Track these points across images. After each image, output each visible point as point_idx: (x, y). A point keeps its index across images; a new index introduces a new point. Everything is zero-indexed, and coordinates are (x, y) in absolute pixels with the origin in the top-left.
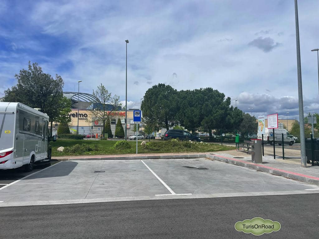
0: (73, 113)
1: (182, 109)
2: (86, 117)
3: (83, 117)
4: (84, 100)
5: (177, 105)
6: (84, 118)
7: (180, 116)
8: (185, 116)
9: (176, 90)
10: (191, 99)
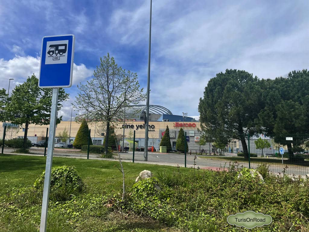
0: (141, 124)
1: (270, 105)
2: (153, 128)
3: (150, 128)
4: (157, 112)
5: (259, 100)
6: (152, 129)
7: (266, 118)
8: (275, 117)
9: (256, 77)
10: (286, 87)
